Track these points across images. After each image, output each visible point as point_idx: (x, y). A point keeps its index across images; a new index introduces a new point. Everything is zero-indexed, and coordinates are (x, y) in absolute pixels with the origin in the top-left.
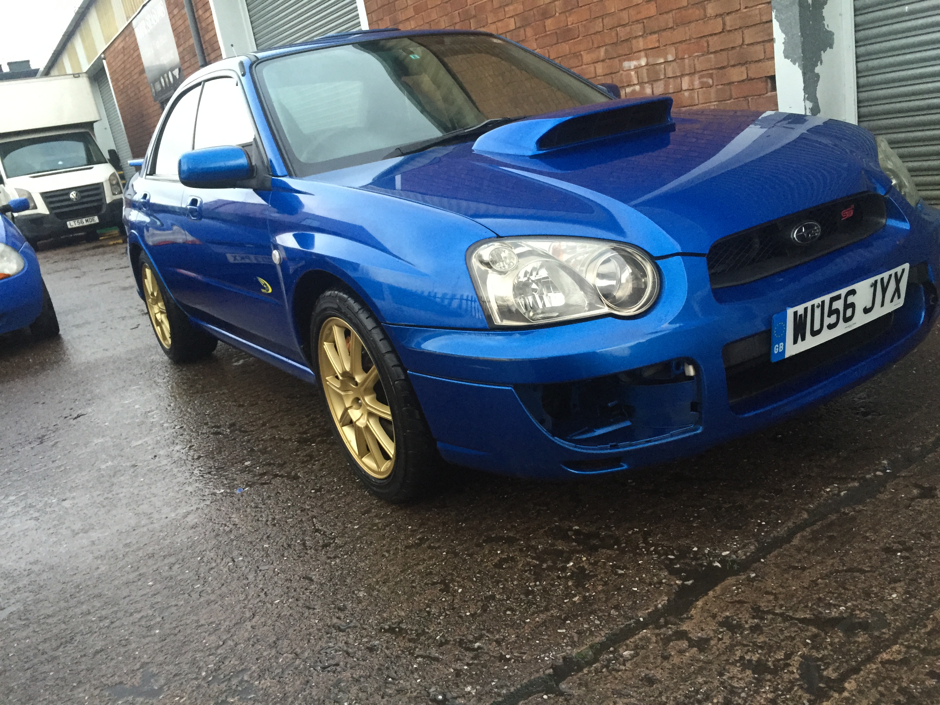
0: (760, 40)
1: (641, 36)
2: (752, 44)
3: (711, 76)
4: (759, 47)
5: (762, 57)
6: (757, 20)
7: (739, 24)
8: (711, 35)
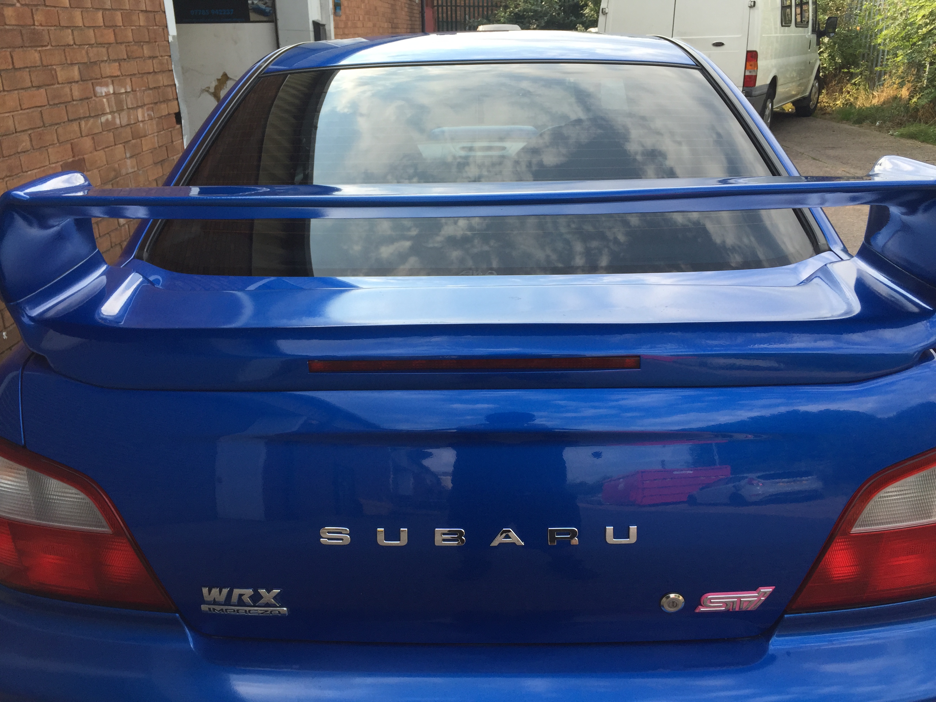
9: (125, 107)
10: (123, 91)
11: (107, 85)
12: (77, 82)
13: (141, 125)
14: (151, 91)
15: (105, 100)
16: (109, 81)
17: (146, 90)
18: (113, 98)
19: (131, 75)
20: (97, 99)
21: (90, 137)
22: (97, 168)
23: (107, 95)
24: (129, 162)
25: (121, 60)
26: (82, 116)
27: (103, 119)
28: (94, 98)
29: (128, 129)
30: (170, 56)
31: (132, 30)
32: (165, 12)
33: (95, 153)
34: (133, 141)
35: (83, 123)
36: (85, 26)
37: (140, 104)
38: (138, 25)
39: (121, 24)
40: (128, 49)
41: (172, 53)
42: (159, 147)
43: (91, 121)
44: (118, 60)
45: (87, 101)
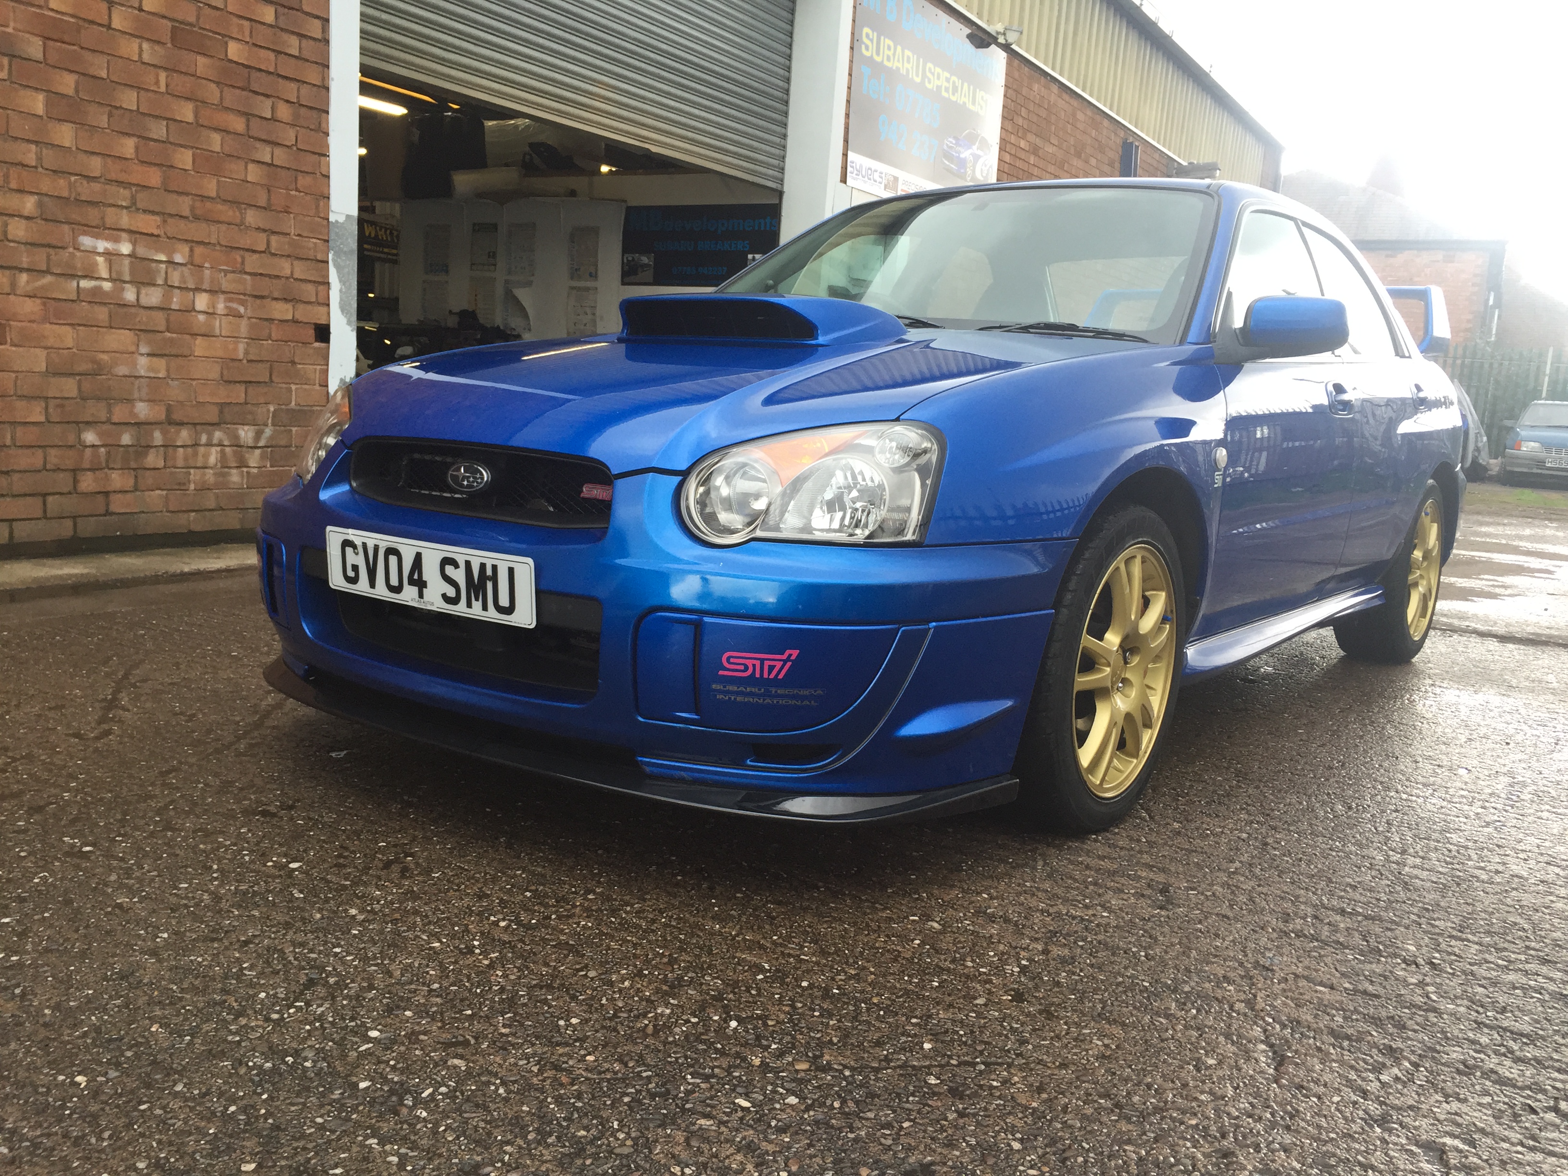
0: (312, 279)
1: (126, 208)
2: (301, 280)
3: (243, 303)
4: (310, 288)
5: (313, 300)
6: (311, 255)
7: (287, 249)
8: (247, 250)
9: (160, 281)
10: (163, 258)
11: (117, 240)
12: (28, 218)
13: (201, 317)
14: (248, 277)
15: (100, 260)
16: (124, 235)
17: (233, 272)
18: (127, 262)
19: (192, 241)
20: (78, 254)
21: (38, 301)
22: (46, 348)
23: (107, 254)
24: (143, 361)
25: (171, 215)
26: (25, 266)
27: (85, 284)
28: (71, 250)
29: (160, 317)
30: (328, 241)
31: (218, 181)
32: (328, 177)
33: (48, 326)
34: (169, 335)
35: (24, 277)
36: (77, 148)
37: (206, 286)
38: (243, 177)
39: (189, 166)
40: (198, 204)
41: (332, 236)
42: (248, 361)
43: (48, 279)
44: (164, 214)
45: (48, 250)
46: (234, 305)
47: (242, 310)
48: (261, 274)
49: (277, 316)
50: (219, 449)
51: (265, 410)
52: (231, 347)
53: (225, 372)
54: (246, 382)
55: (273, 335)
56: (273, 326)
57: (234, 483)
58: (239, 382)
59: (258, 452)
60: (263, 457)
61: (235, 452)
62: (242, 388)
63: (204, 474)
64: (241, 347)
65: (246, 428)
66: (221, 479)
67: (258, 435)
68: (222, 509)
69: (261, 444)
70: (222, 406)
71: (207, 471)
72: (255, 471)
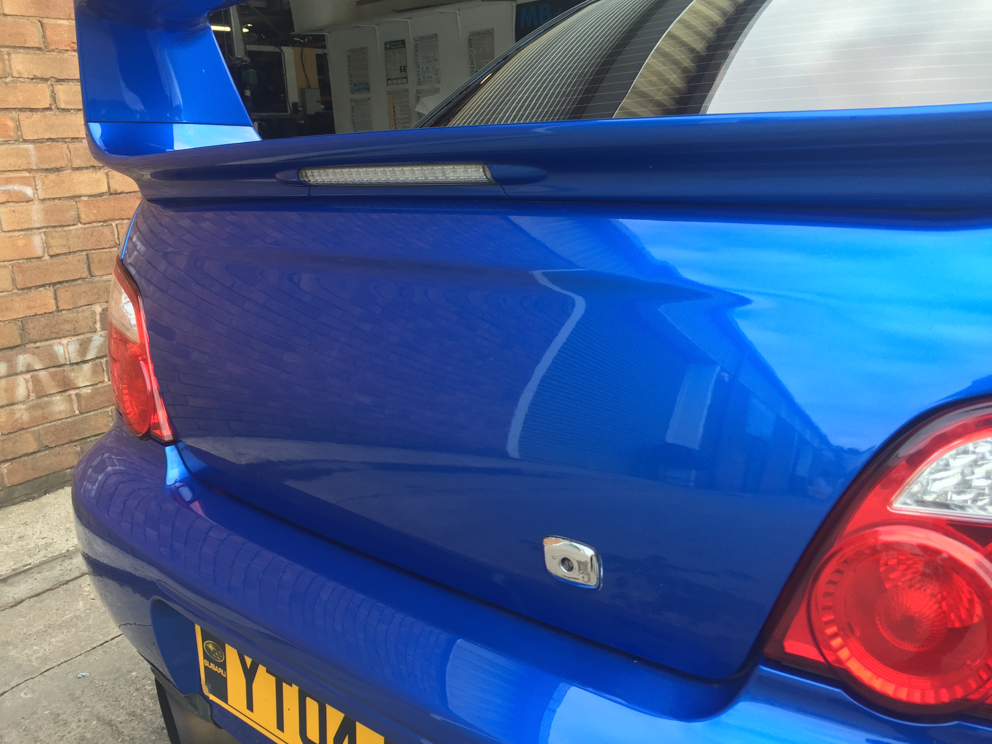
46: (16, 187)
47: (29, 191)
48: (50, 139)
49: (85, 190)
50: (28, 376)
51: (87, 314)
52: (21, 243)
53: (19, 278)
54: (54, 284)
55: (83, 216)
56: (80, 205)
57: (60, 412)
58: (44, 286)
59: (87, 367)
60: (95, 372)
61: (53, 376)
62: (49, 293)
63: (13, 413)
64: (37, 240)
65: (64, 341)
66: (38, 413)
67: (84, 346)
68: (47, 448)
69: (89, 357)
70: (23, 322)
71: (16, 407)
72: (88, 390)
